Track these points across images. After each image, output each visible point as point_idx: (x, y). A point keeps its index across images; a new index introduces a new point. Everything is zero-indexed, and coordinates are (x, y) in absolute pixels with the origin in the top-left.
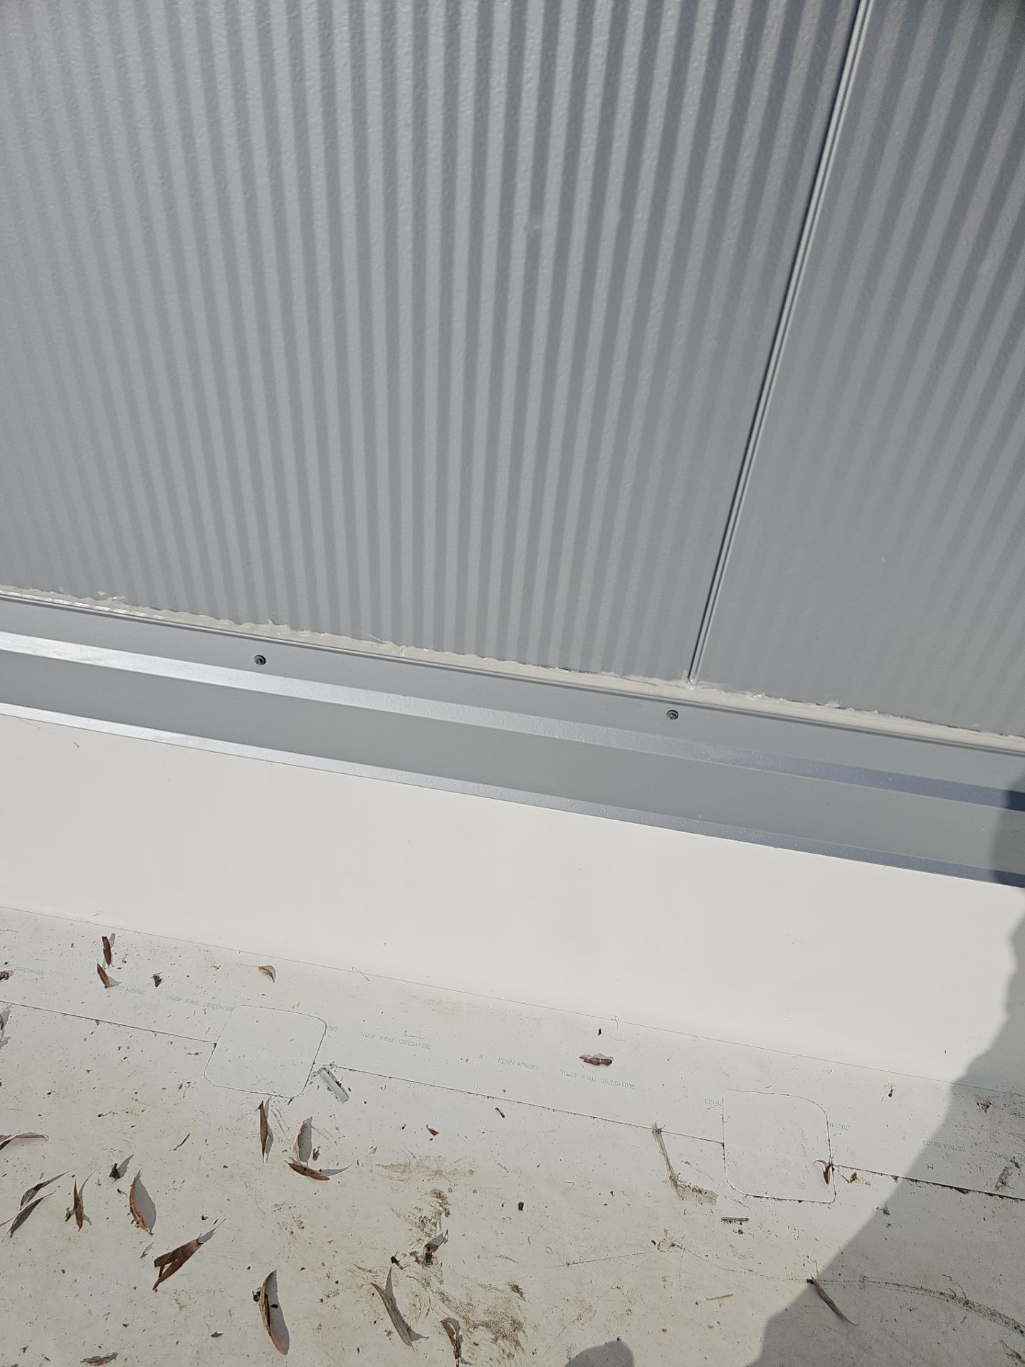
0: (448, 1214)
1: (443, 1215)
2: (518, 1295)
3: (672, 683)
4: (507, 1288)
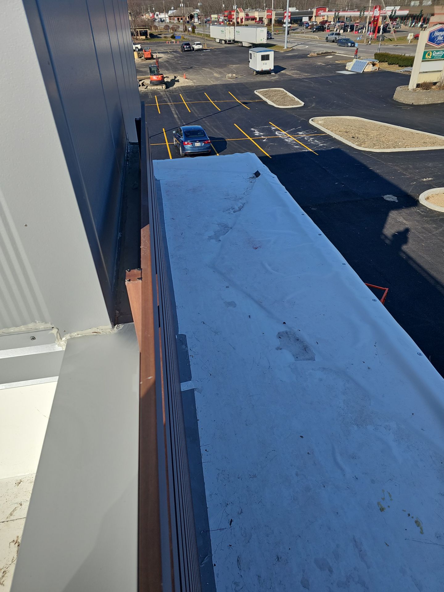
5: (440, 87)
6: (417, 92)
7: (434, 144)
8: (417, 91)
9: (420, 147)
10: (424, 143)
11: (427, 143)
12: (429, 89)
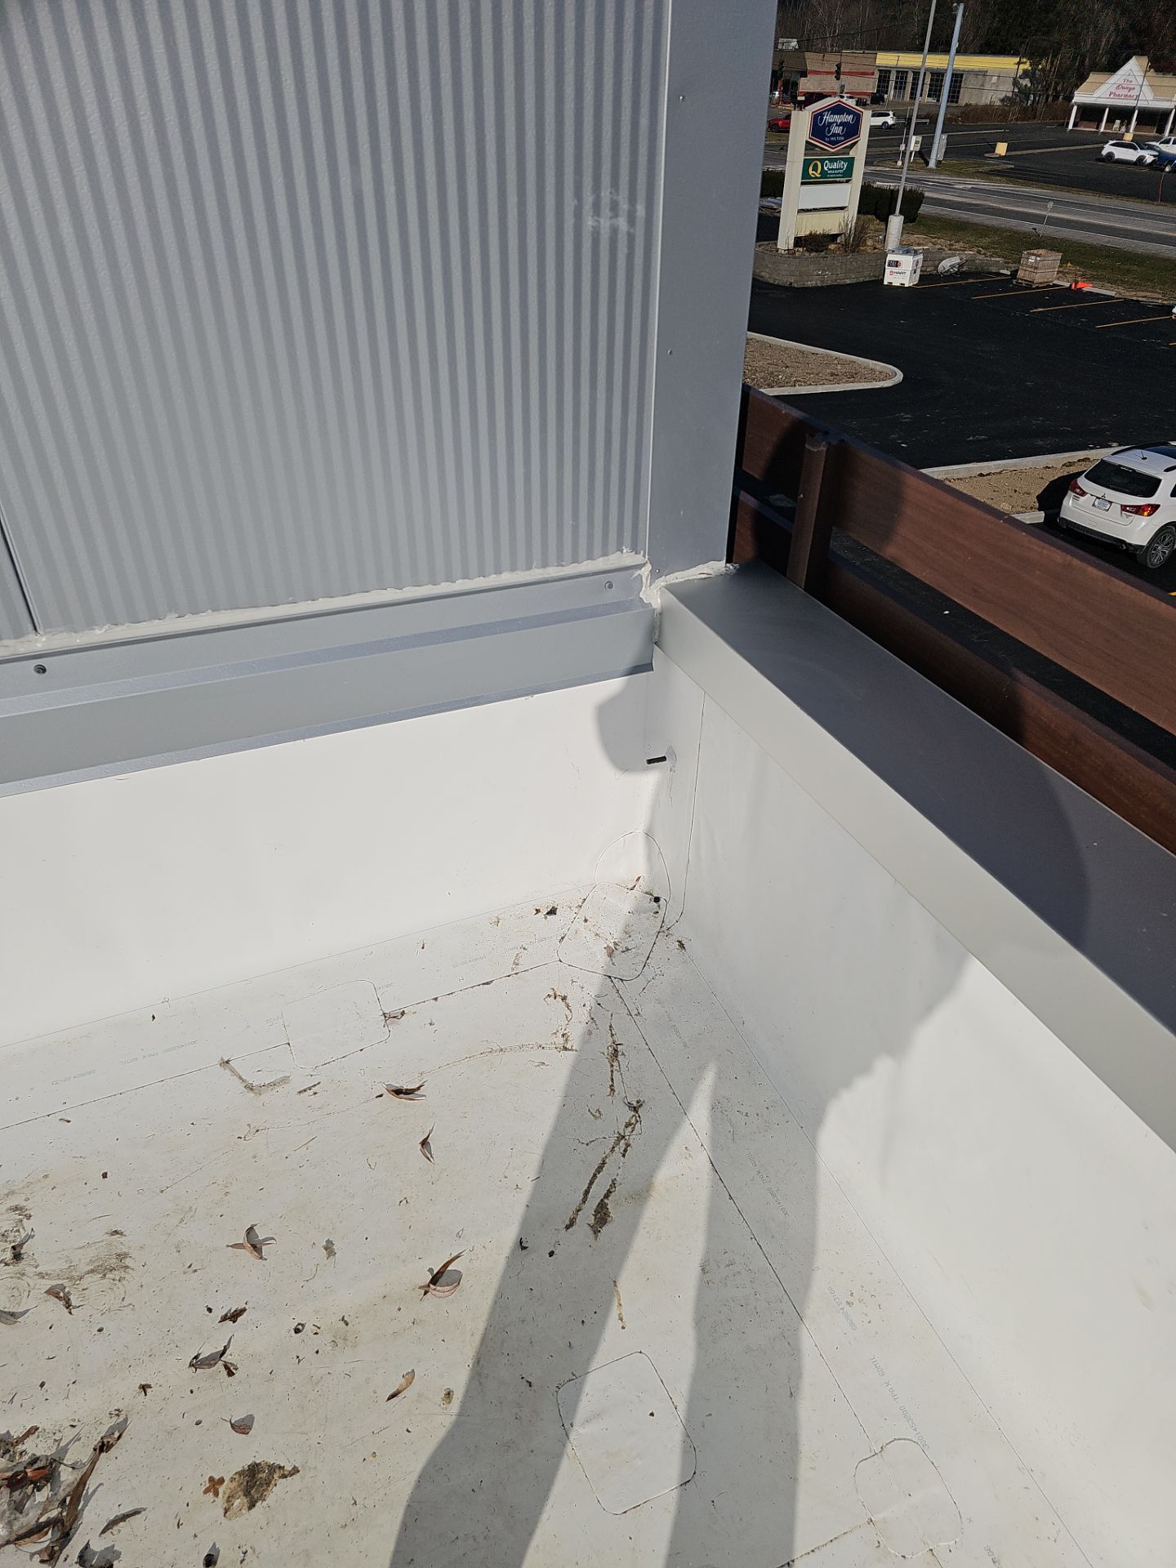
0: (29, 1217)
1: (25, 1220)
2: (118, 1236)
3: (22, 639)
4: (107, 1237)
5: (845, 245)
6: (795, 258)
7: (852, 376)
8: (797, 254)
9: (824, 384)
10: (832, 374)
11: (838, 375)
12: (822, 251)
